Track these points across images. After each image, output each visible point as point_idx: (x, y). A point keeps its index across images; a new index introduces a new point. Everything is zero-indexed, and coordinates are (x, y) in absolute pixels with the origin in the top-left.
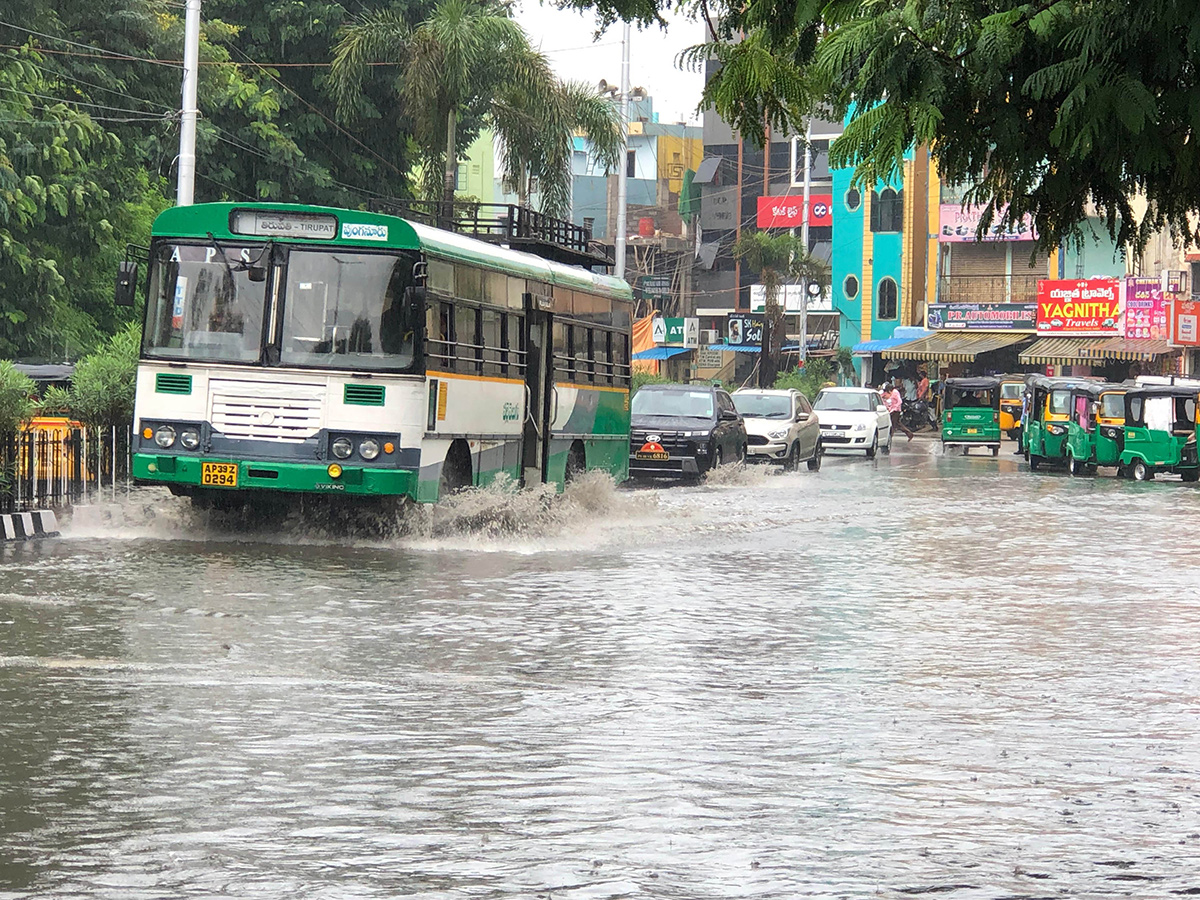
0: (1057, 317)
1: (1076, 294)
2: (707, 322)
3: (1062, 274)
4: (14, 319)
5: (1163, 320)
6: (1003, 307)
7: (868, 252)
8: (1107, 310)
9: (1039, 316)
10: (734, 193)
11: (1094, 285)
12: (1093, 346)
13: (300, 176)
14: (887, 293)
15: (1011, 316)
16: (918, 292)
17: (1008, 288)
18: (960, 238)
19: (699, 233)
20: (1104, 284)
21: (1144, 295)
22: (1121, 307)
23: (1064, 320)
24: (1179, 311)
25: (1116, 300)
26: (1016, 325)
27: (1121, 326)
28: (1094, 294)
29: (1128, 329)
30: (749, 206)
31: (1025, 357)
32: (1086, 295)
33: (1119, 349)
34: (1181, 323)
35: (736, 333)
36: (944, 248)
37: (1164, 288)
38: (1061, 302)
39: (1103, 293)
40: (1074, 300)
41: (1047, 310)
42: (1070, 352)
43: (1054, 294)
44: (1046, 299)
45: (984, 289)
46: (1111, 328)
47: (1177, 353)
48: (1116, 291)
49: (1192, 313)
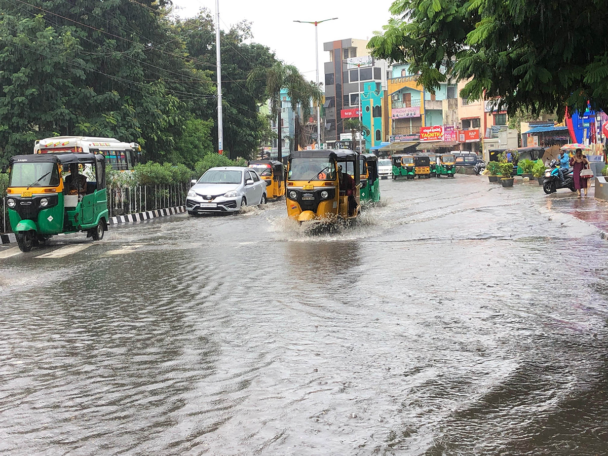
0: (426, 137)
1: (430, 130)
2: (329, 144)
3: (426, 126)
4: (162, 153)
5: (455, 136)
6: (410, 135)
7: (372, 123)
8: (439, 134)
9: (421, 137)
10: (334, 109)
11: (435, 128)
12: (436, 144)
13: (229, 111)
14: (378, 133)
15: (413, 137)
16: (387, 133)
17: (411, 130)
18: (397, 118)
19: (325, 121)
20: (438, 127)
21: (449, 129)
22: (443, 133)
23: (427, 138)
24: (460, 133)
25: (442, 131)
26: (414, 140)
27: (443, 138)
28: (435, 130)
29: (445, 139)
30: (339, 114)
31: (417, 148)
32: (433, 130)
33: (443, 145)
34: (460, 137)
35: (338, 147)
36: (393, 121)
37: (455, 127)
38: (426, 133)
39: (438, 130)
40: (430, 132)
41: (423, 135)
42: (430, 146)
43: (424, 131)
44: (423, 132)
45: (405, 131)
46: (440, 139)
47: (459, 144)
48: (441, 129)
49: (463, 133)
